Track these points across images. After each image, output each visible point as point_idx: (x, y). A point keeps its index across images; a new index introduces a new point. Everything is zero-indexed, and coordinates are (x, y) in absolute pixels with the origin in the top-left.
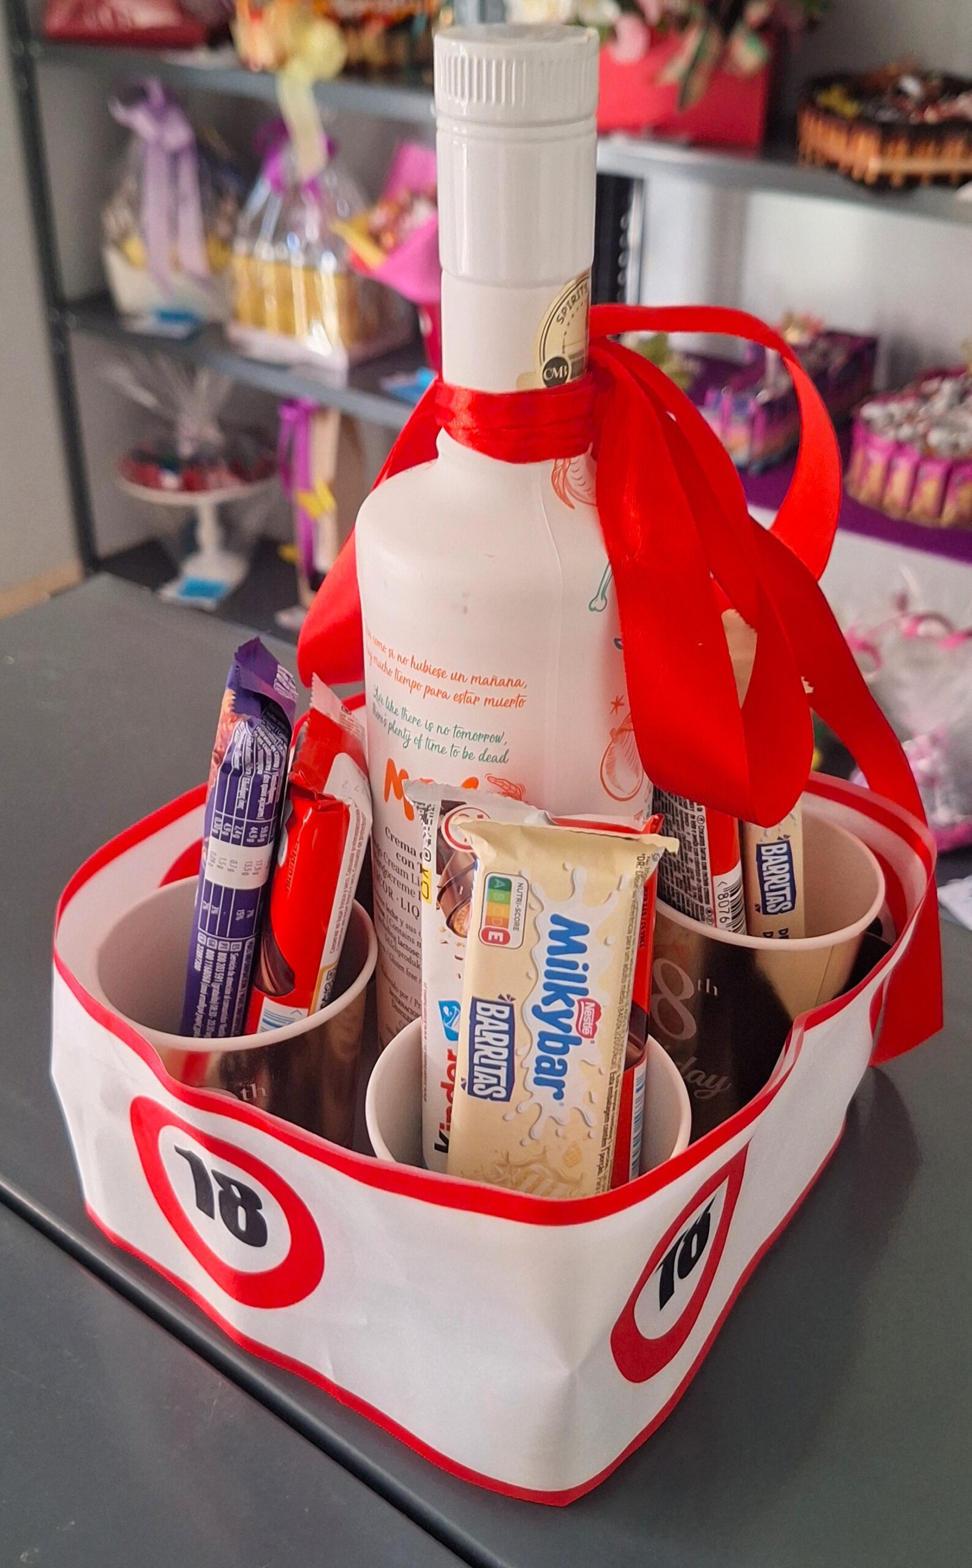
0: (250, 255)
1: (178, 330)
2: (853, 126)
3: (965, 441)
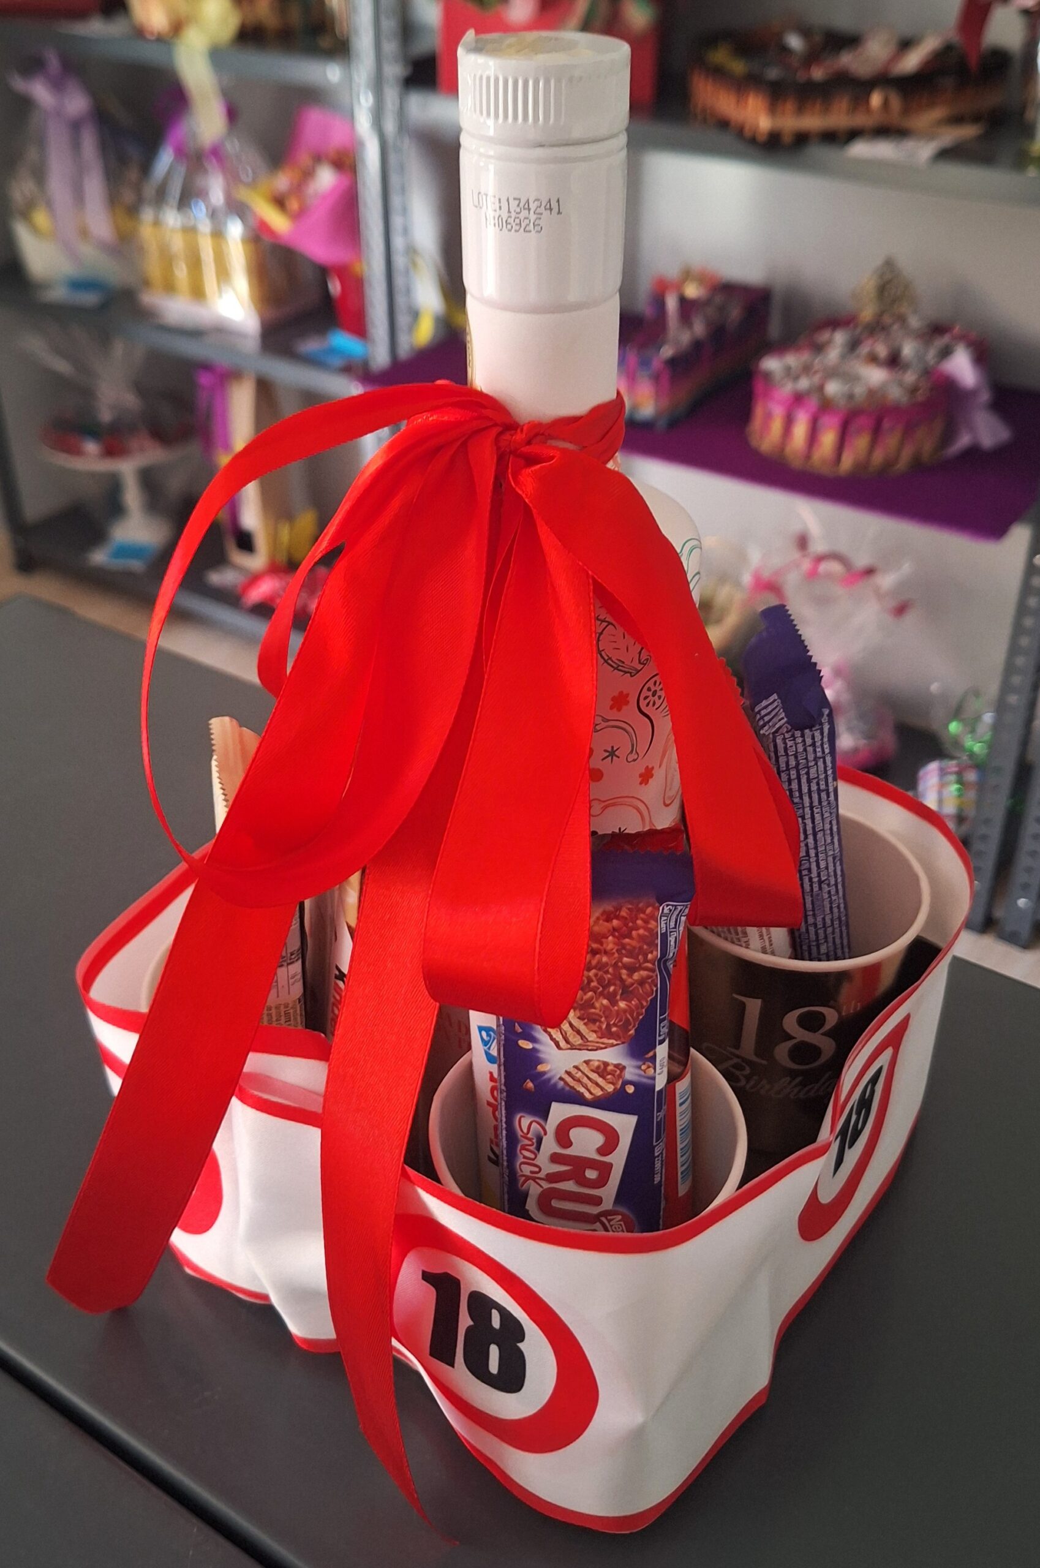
0: (157, 223)
1: (90, 299)
2: (744, 84)
3: (859, 390)
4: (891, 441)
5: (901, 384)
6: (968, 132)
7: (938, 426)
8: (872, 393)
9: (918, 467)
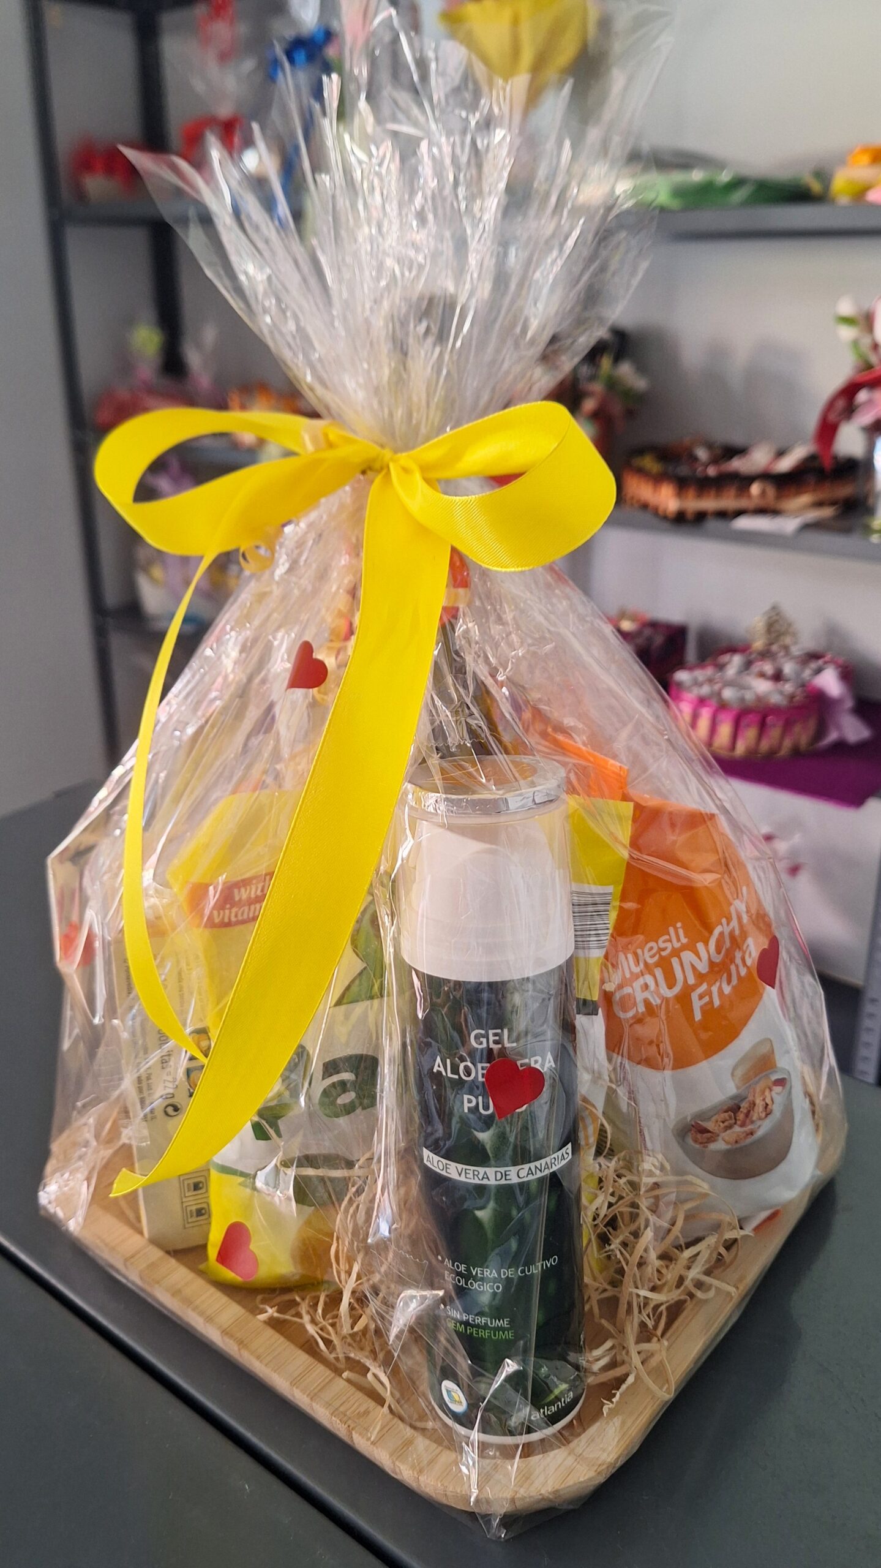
2: (658, 478)
3: (749, 696)
4: (774, 733)
5: (781, 693)
6: (827, 512)
7: (812, 724)
8: (759, 699)
9: (796, 752)
